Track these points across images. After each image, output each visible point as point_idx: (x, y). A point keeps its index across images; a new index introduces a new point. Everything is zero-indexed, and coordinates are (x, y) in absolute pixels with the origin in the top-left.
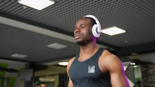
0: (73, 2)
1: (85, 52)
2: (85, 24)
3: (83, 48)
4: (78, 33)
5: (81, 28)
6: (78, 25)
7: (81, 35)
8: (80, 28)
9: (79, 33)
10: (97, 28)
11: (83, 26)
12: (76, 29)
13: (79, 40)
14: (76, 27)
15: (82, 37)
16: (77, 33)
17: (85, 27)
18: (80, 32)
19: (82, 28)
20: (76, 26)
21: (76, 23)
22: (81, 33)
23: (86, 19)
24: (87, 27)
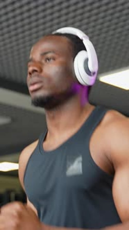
0: (33, 5)
1: (57, 126)
2: (53, 52)
3: (51, 115)
4: (36, 73)
5: (43, 61)
6: (36, 55)
7: (45, 81)
8: (40, 63)
9: (38, 76)
10: (86, 61)
11: (49, 55)
12: (29, 64)
13: (40, 94)
14: (31, 60)
15: (46, 85)
16: (33, 75)
17: (54, 59)
18: (41, 71)
19: (46, 61)
20: (31, 57)
21: (30, 50)
22: (42, 74)
23: (58, 37)
24: (61, 59)
